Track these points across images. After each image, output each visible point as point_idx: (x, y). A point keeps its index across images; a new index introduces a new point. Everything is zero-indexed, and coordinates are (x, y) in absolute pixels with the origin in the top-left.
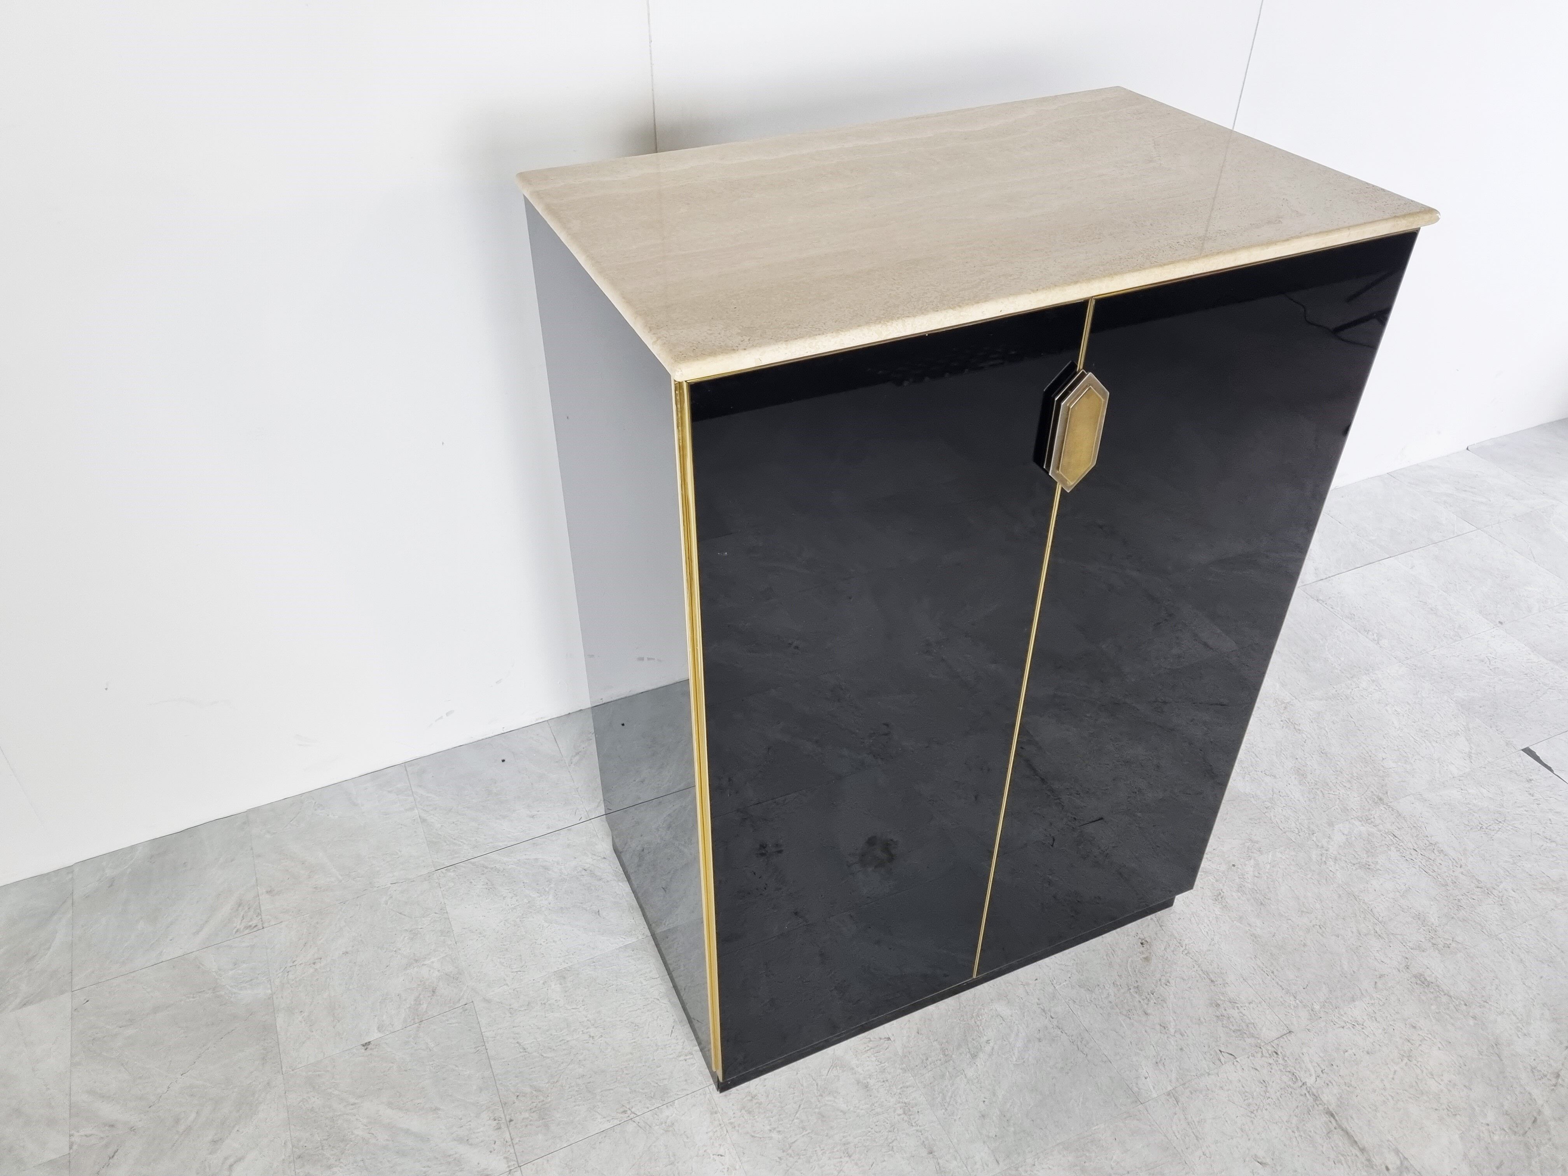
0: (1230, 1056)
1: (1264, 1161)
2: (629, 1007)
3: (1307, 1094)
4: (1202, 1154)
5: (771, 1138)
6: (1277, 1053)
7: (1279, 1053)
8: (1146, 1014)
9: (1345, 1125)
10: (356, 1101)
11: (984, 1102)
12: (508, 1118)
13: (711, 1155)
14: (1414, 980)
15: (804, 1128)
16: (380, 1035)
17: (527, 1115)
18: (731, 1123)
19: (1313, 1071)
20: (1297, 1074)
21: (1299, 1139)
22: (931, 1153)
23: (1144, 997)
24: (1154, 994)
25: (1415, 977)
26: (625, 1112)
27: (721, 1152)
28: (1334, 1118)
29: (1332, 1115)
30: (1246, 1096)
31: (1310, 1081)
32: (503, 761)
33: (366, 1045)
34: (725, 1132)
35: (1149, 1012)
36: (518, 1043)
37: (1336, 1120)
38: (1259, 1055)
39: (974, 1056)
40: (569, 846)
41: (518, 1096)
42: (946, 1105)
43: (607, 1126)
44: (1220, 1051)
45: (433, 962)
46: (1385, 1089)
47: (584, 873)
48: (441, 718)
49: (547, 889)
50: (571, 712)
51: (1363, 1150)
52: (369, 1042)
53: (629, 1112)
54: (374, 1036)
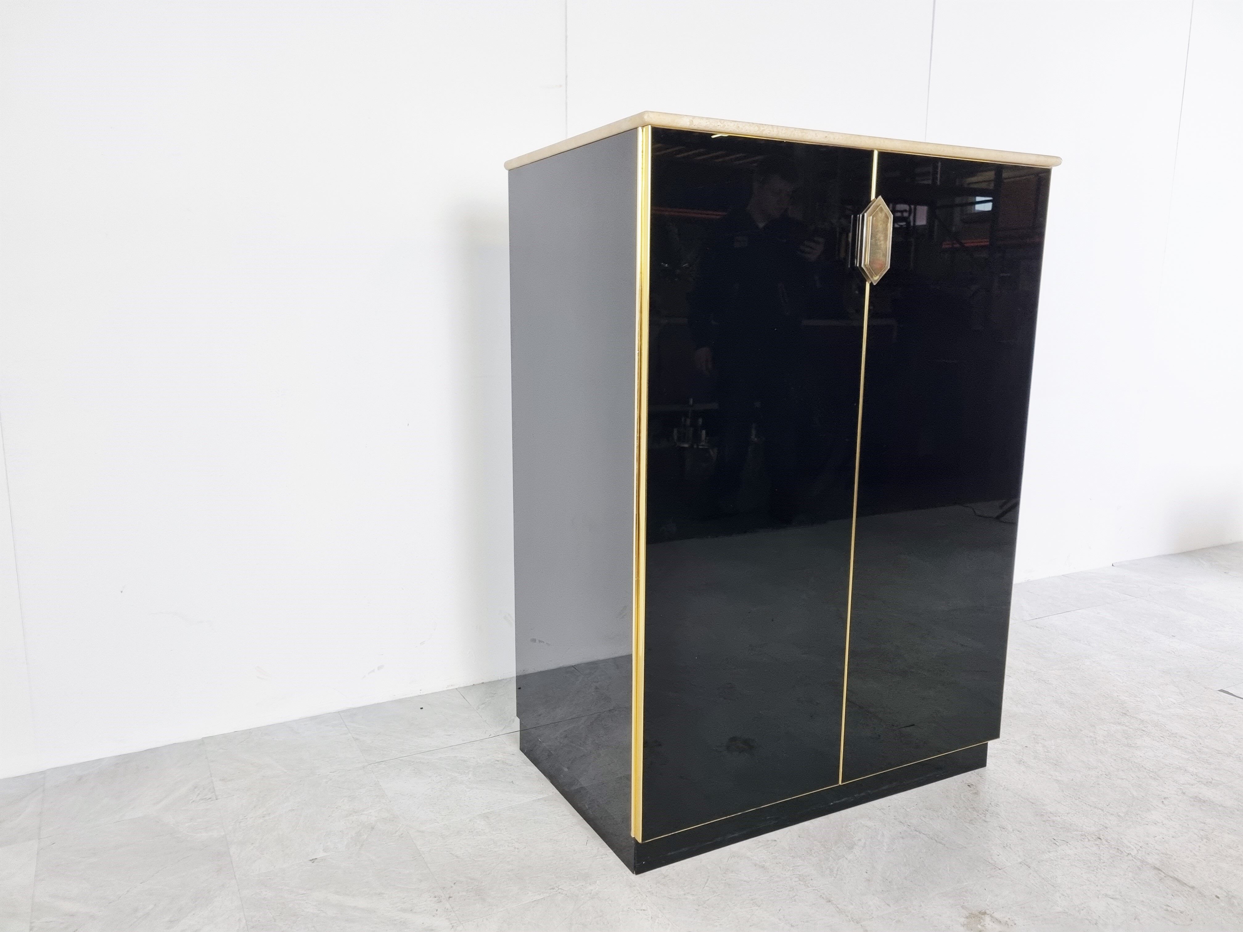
0: (1063, 841)
1: (1114, 897)
2: (547, 831)
3: (1134, 859)
4: (1061, 895)
5: (687, 899)
6: (1100, 839)
7: (1102, 839)
8: (986, 821)
9: (1171, 874)
10: (305, 892)
11: (867, 872)
12: (448, 896)
13: (635, 910)
14: (1192, 800)
15: (714, 892)
16: (325, 854)
17: (464, 893)
18: (649, 892)
19: (1132, 847)
20: (1121, 849)
21: (1138, 884)
22: (830, 902)
23: (981, 813)
24: (989, 811)
25: (1191, 798)
26: (553, 889)
27: (644, 907)
28: (1161, 871)
29: (1159, 870)
30: (1084, 862)
31: (1134, 853)
32: (422, 708)
33: (313, 861)
34: (645, 897)
35: (987, 820)
36: (451, 854)
37: (1164, 873)
38: (1087, 840)
39: (851, 848)
40: (482, 749)
41: (455, 883)
42: (835, 875)
43: (538, 897)
44: (1053, 839)
45: (371, 813)
46: (1196, 855)
47: (497, 762)
48: (373, 671)
49: (466, 771)
50: (475, 683)
51: (1193, 888)
52: (316, 859)
53: (557, 889)
54: (321, 854)
